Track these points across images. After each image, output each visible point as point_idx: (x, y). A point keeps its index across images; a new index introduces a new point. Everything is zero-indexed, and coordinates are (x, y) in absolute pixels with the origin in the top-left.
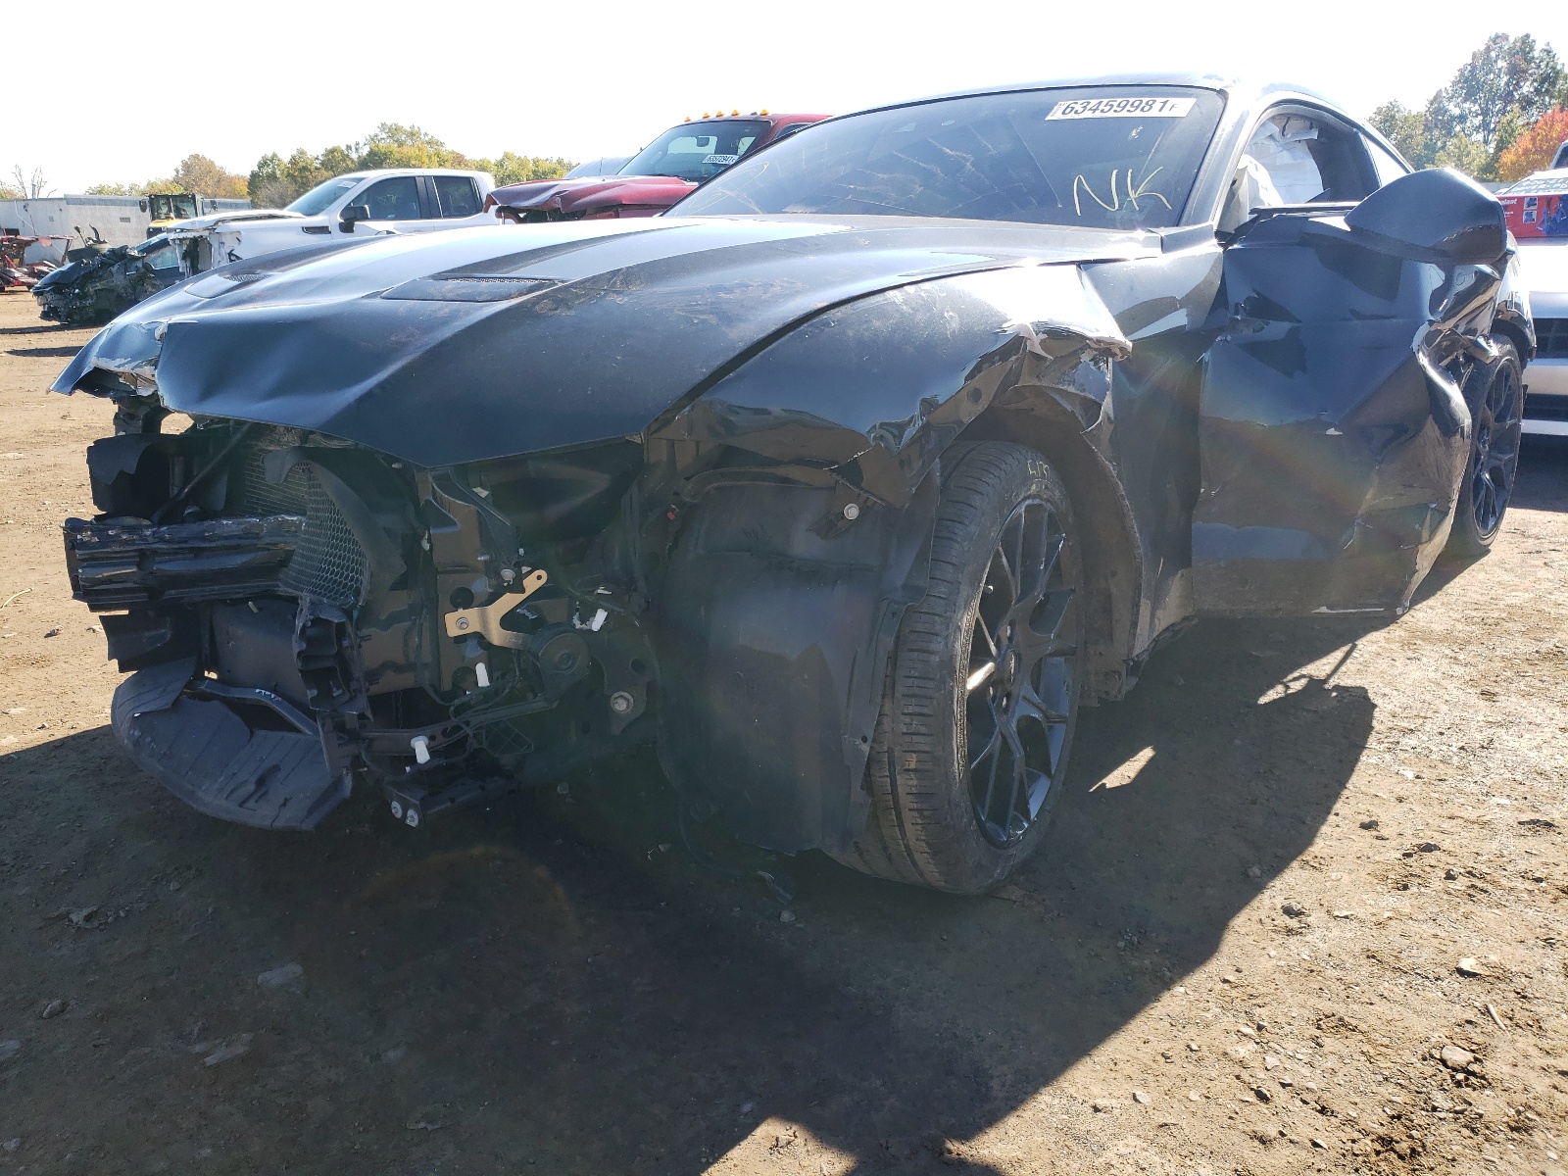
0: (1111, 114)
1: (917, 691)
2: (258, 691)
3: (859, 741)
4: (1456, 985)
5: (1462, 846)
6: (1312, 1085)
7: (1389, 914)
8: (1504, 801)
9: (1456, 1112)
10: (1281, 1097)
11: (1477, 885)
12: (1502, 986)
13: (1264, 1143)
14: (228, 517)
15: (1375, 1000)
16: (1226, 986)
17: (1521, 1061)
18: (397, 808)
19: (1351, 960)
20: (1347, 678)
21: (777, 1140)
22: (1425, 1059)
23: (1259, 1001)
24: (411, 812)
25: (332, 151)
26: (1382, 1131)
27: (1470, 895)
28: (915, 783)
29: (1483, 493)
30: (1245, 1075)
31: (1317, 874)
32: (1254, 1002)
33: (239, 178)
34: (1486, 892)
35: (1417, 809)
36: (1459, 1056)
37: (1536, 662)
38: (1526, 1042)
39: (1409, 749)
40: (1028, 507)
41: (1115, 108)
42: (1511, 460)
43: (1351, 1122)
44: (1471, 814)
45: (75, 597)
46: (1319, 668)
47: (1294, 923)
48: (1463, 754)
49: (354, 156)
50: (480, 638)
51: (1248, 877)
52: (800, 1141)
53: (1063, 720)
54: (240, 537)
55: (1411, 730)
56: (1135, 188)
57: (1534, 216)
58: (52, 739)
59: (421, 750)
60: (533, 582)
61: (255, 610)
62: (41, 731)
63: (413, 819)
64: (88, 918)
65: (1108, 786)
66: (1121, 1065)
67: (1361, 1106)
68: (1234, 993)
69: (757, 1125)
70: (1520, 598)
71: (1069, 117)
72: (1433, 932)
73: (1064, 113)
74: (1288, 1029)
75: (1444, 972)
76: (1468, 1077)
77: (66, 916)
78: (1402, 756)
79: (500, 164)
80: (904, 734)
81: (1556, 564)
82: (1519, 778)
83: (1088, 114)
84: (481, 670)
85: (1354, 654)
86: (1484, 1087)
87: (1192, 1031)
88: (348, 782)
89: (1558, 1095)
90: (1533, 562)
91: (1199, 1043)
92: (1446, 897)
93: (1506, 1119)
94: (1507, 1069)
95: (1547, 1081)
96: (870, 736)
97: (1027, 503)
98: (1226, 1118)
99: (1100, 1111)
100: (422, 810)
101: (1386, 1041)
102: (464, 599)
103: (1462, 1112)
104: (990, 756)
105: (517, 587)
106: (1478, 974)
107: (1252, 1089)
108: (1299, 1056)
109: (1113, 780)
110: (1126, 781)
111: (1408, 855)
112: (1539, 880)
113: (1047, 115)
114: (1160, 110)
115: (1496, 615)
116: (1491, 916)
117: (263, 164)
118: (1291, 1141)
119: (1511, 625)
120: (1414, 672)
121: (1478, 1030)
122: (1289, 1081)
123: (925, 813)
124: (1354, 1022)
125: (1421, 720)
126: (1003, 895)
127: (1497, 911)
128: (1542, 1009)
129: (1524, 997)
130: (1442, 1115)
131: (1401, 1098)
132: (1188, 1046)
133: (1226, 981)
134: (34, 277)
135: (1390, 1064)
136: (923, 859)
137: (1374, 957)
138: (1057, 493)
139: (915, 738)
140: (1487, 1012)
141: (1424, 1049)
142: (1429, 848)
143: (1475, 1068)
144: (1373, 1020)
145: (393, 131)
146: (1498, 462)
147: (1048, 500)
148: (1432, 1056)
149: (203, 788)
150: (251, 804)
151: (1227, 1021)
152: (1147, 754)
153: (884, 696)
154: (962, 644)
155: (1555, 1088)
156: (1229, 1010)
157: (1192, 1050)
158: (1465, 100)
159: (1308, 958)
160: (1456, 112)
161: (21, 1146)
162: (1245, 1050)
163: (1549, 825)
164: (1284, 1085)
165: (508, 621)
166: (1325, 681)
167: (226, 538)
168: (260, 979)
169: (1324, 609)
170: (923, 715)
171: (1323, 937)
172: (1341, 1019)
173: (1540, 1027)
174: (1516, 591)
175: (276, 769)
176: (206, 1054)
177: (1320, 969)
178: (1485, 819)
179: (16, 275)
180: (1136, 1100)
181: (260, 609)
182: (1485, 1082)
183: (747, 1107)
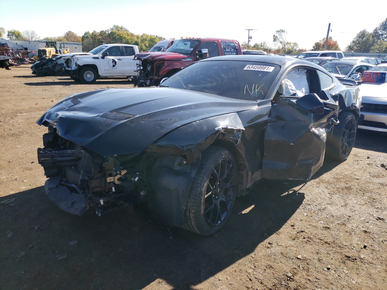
0: (257, 70)
1: (195, 198)
2: (73, 185)
3: (183, 207)
4: (296, 261)
5: (309, 231)
6: (261, 278)
7: (289, 245)
8: (322, 222)
9: (285, 285)
10: (254, 280)
11: (309, 240)
12: (304, 261)
13: (248, 288)
14: (69, 150)
15: (279, 262)
16: (252, 258)
17: (302, 277)
18: (97, 212)
19: (278, 254)
20: (301, 191)
21: (160, 281)
22: (283, 275)
23: (257, 261)
24: (99, 214)
25: (102, 31)
26: (270, 288)
27: (306, 242)
28: (193, 215)
29: (344, 147)
30: (249, 276)
31: (278, 236)
32: (256, 261)
33: (80, 37)
34: (310, 242)
35: (304, 223)
36: (290, 275)
37: (344, 189)
38: (304, 273)
39: (308, 209)
40: (222, 161)
41: (258, 68)
42: (353, 140)
43: (266, 286)
44: (314, 224)
45: (39, 163)
46: (296, 189)
47: (269, 246)
48: (319, 211)
49: (107, 33)
50: (113, 182)
51: (264, 235)
52: (164, 282)
53: (231, 200)
54: (71, 154)
55: (310, 204)
56: (257, 89)
57: (374, 77)
58: (32, 188)
59: (102, 202)
60: (124, 172)
61: (73, 168)
62: (30, 186)
63: (100, 215)
64: (38, 228)
65: (243, 213)
66: (226, 272)
67: (268, 283)
68: (253, 259)
69: (156, 279)
70: (348, 173)
71: (248, 69)
72: (296, 249)
73: (247, 68)
74: (260, 267)
75: (294, 258)
76: (290, 279)
77: (34, 227)
78: (306, 210)
79: (142, 36)
80: (192, 206)
81: (360, 164)
82: (328, 217)
83: (252, 69)
84: (113, 188)
85: (306, 185)
86: (292, 281)
87: (242, 266)
88: (88, 206)
89: (306, 284)
90: (355, 163)
91: (242, 269)
92: (301, 242)
93: (294, 288)
94: (299, 278)
95: (305, 281)
96: (185, 206)
97: (222, 160)
98: (243, 283)
99: (220, 280)
100: (102, 213)
101: (278, 271)
102: (111, 175)
103: (286, 285)
104: (211, 209)
105: (120, 174)
106: (300, 259)
107: (249, 278)
108: (260, 273)
109: (244, 212)
110: (247, 212)
111: (298, 233)
112: (321, 240)
113: (244, 68)
114: (267, 70)
115: (340, 177)
116: (309, 247)
117: (86, 34)
118: (253, 289)
119: (342, 180)
120: (317, 190)
121: (296, 270)
122: (257, 277)
123: (195, 221)
124: (273, 267)
125: (313, 202)
126: (214, 236)
127: (310, 246)
128: (311, 267)
129: (308, 264)
130: (283, 286)
131: (277, 282)
132: (240, 269)
133: (252, 257)
134: (30, 61)
135: (277, 275)
136: (196, 229)
137: (282, 254)
138: (230, 157)
139: (194, 207)
140: (299, 266)
141: (284, 273)
142: (302, 232)
143: (292, 277)
144: (277, 267)
145: (117, 27)
146: (349, 140)
147: (227, 158)
148: (285, 274)
149: (61, 204)
150: (70, 208)
151: (249, 265)
152: (253, 206)
153: (188, 198)
154: (204, 189)
155: (306, 283)
156: (250, 263)
157: (241, 270)
158: (383, 30)
159: (270, 253)
160: (381, 33)
161: (25, 273)
162: (250, 271)
163: (329, 228)
164: (255, 278)
165: (119, 180)
166: (297, 191)
167: (68, 154)
168: (69, 243)
169: (291, 179)
170: (195, 202)
171: (275, 249)
172: (271, 266)
173: (308, 270)
174: (348, 171)
175: (75, 202)
176: (58, 257)
177: (271, 255)
178: (316, 226)
179: (26, 60)
180: (227, 279)
181: (74, 168)
182: (293, 280)
183: (155, 275)
